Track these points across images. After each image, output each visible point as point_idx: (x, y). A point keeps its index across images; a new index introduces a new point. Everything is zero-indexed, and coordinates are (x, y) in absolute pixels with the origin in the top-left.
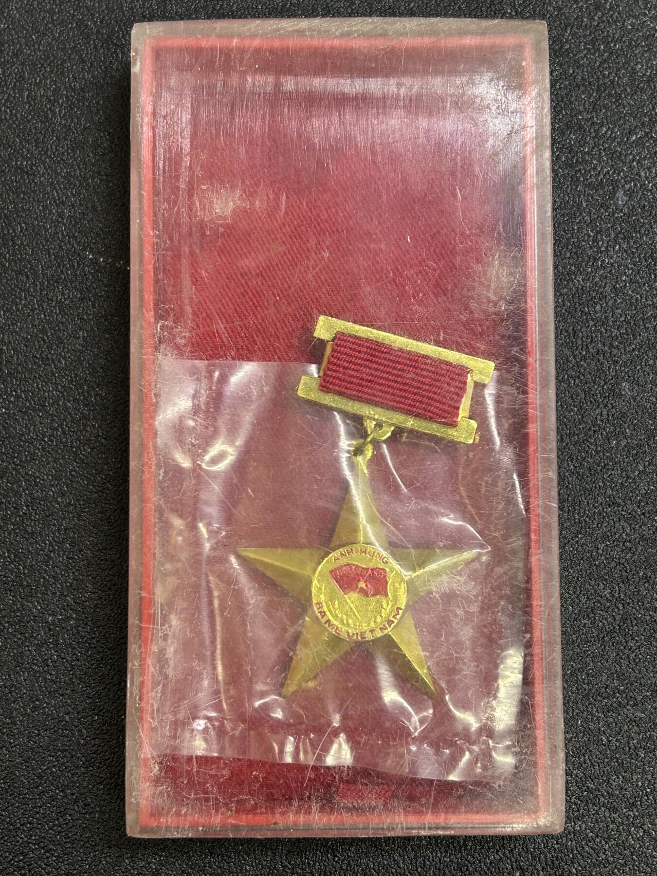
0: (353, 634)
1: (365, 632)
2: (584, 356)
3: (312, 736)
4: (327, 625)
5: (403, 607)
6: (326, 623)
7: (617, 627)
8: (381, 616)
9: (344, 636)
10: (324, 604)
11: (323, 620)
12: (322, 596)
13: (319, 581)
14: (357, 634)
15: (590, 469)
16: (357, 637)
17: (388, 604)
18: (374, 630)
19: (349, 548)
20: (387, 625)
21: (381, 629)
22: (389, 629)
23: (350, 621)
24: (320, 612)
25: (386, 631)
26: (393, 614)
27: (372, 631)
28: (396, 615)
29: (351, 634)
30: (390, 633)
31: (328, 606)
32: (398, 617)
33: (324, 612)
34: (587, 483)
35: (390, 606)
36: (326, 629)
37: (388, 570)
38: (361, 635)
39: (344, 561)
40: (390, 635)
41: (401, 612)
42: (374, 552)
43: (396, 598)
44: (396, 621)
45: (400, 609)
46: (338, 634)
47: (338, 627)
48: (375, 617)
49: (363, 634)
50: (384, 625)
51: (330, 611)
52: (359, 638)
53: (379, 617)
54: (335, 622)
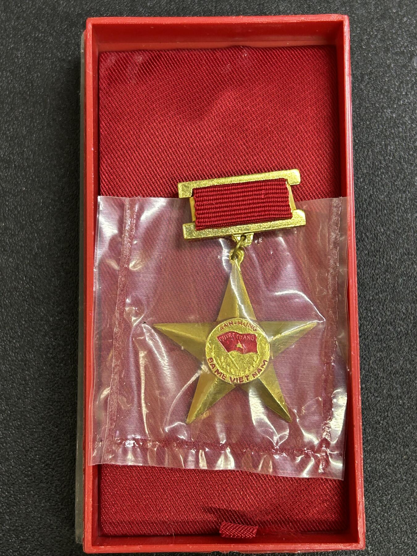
0: (235, 379)
1: (242, 377)
2: (392, 160)
3: (207, 450)
4: (216, 373)
5: (268, 360)
6: (215, 372)
7: (410, 331)
8: (253, 366)
9: (228, 380)
10: (214, 359)
11: (214, 370)
12: (213, 354)
13: (210, 344)
14: (237, 379)
15: (394, 232)
16: (237, 381)
17: (258, 358)
18: (248, 376)
19: (230, 321)
20: (257, 373)
21: (253, 375)
22: (259, 375)
23: (232, 370)
24: (212, 365)
25: (257, 376)
26: (261, 365)
27: (247, 377)
28: (263, 365)
29: (233, 379)
30: (259, 378)
31: (216, 361)
32: (264, 367)
33: (214, 364)
34: (392, 240)
35: (259, 360)
36: (215, 375)
37: (257, 335)
38: (240, 379)
39: (227, 330)
40: (259, 379)
41: (266, 363)
42: (247, 323)
43: (263, 354)
44: (263, 370)
45: (266, 361)
46: (224, 379)
47: (224, 374)
48: (249, 368)
49: (241, 378)
50: (255, 373)
51: (218, 364)
52: (239, 382)
53: (251, 367)
54: (222, 371)
